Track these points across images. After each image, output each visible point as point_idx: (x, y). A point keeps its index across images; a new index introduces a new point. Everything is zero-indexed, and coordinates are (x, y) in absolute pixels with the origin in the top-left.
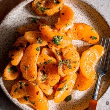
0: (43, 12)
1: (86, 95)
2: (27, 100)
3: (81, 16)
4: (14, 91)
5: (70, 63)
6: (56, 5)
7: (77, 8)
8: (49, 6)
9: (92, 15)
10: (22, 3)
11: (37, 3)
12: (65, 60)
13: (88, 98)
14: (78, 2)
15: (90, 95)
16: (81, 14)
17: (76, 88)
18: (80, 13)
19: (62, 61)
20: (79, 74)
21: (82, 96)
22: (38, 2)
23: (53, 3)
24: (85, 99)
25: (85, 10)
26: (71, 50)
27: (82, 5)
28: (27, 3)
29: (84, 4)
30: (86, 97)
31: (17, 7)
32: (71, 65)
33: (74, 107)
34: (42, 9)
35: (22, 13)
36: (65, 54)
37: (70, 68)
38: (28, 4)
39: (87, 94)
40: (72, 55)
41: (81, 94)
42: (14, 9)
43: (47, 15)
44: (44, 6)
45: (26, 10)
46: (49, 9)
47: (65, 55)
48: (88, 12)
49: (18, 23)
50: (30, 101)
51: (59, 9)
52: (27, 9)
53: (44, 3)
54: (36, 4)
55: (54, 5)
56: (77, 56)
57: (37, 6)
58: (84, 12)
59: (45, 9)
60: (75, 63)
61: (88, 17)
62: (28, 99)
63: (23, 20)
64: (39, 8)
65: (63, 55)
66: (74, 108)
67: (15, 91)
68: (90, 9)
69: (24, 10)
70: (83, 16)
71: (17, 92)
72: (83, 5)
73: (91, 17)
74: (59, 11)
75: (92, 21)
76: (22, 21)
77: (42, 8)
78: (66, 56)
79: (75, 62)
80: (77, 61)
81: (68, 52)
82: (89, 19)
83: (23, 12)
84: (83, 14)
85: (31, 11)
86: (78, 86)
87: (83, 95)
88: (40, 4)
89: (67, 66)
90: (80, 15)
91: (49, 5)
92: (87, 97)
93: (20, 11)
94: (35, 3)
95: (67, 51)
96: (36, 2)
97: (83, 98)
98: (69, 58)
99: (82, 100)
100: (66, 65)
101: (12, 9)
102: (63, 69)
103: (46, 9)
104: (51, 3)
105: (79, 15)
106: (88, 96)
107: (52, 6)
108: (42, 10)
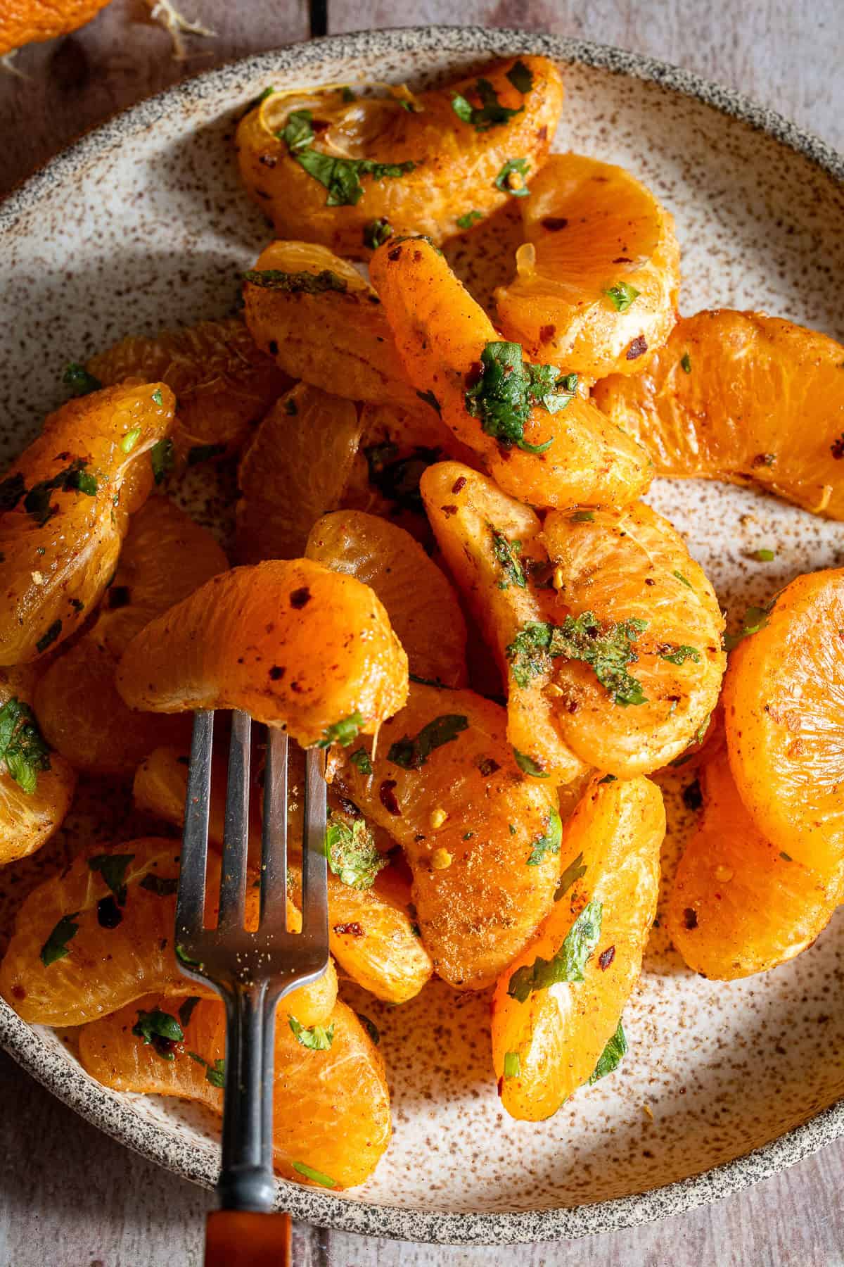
0: (348, 200)
1: (773, 1030)
2: (163, 1046)
3: (714, 264)
4: (36, 945)
5: (631, 652)
6: (474, 136)
7: (683, 192)
8: (401, 147)
9: (825, 261)
10: (147, 110)
11: (288, 121)
12: (579, 629)
13: (793, 1055)
14: (686, 133)
15: (815, 1029)
16: (719, 244)
17: (671, 948)
18: (712, 241)
19: (551, 628)
20: (701, 814)
21: (728, 1038)
22: (302, 114)
23: (448, 120)
24: (756, 1068)
25: (759, 206)
26: (642, 541)
27: (726, 160)
28: (190, 125)
29: (748, 143)
30: (771, 1047)
31: (90, 146)
32: (638, 673)
33: (649, 1145)
34: (341, 172)
35: (134, 221)
36: (574, 574)
37: (624, 702)
38: (202, 135)
39: (780, 1013)
40: (649, 582)
41: (719, 1018)
42: (64, 170)
43: (379, 233)
44: (352, 149)
45: (178, 197)
46: (406, 168)
47: (577, 585)
48: (791, 231)
49: (96, 317)
50: (199, 1059)
51: (506, 184)
52: (184, 187)
53: (357, 124)
54: (277, 130)
55: (450, 139)
56: (694, 599)
57: (286, 143)
58: (745, 232)
59: (363, 172)
60: (671, 659)
61: (789, 279)
62: (175, 1031)
63: (145, 288)
64: (309, 161)
65: (559, 583)
66: (647, 1154)
67: (50, 950)
68: (809, 195)
69: (163, 195)
70: (737, 270)
71: (64, 960)
72: (735, 151)
73: (812, 271)
74: (501, 198)
75: (830, 312)
76: (135, 294)
77: (338, 161)
78: (588, 595)
79: (674, 652)
80: (701, 648)
81: (612, 560)
82: (794, 292)
83: (150, 217)
84: (734, 251)
85: (222, 210)
86: (691, 921)
87: (735, 1024)
88: (318, 127)
89: (598, 682)
90: (713, 252)
91: (402, 140)
92: (781, 1051)
93: (116, 205)
94: (267, 122)
95: (594, 549)
96: (274, 111)
97: (741, 1056)
98: (612, 612)
99: (726, 1073)
100: (586, 669)
101: (44, 163)
102: (552, 699)
103: (378, 172)
104: (422, 120)
105: (699, 255)
106: (792, 1035)
107: (437, 144)
108: (335, 181)
